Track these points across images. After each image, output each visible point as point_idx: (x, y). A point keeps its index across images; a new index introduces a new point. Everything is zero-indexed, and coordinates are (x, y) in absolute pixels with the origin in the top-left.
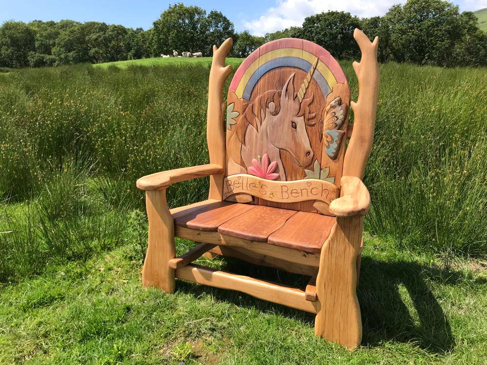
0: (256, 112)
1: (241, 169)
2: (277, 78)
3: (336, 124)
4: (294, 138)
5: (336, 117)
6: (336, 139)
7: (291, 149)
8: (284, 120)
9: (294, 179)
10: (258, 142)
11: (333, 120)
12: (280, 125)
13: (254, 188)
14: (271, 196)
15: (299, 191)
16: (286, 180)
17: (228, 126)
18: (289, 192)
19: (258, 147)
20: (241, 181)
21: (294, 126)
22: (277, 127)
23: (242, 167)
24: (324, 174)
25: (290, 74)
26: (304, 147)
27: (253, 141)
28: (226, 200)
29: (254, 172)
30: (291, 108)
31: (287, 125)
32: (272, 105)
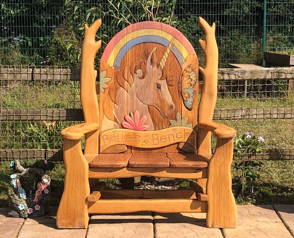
0: (126, 78)
1: (114, 124)
2: (142, 51)
3: (191, 84)
4: (159, 96)
5: (191, 79)
6: (191, 95)
7: (157, 105)
8: (150, 82)
9: (161, 128)
10: (129, 101)
11: (189, 81)
12: (147, 86)
13: (129, 139)
14: (144, 144)
15: (167, 137)
16: (155, 130)
17: (102, 90)
18: (159, 138)
19: (129, 104)
20: (116, 135)
21: (159, 87)
22: (145, 88)
23: (116, 123)
24: (184, 122)
25: (153, 48)
26: (167, 102)
27: (124, 100)
28: (103, 152)
29: (128, 125)
30: (155, 73)
31: (153, 86)
32: (139, 71)
